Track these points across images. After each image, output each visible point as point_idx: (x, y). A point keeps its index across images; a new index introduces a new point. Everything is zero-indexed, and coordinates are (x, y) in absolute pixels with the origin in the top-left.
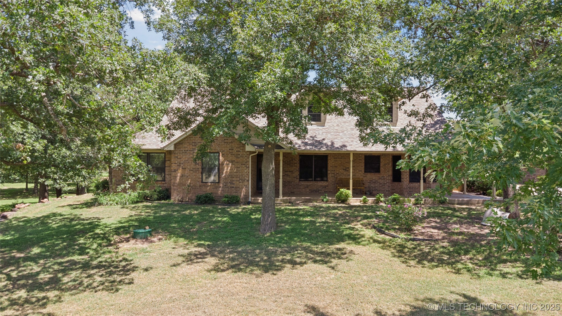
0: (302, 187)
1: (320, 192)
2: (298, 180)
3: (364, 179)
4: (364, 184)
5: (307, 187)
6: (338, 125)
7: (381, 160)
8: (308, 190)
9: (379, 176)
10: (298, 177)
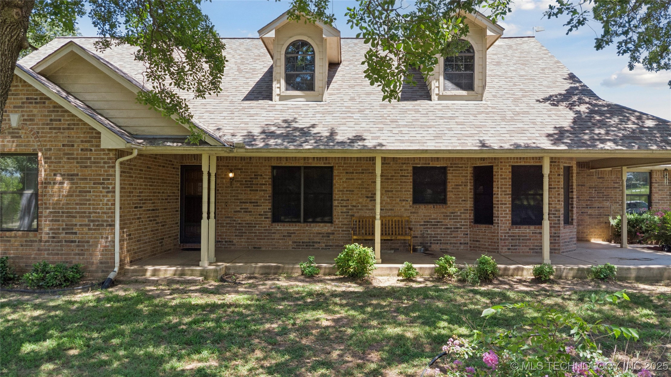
0: (277, 236)
1: (316, 246)
2: (269, 221)
3: (413, 218)
4: (410, 229)
5: (290, 234)
6: (352, 99)
7: (449, 176)
8: (290, 243)
9: (444, 210)
10: (269, 215)
